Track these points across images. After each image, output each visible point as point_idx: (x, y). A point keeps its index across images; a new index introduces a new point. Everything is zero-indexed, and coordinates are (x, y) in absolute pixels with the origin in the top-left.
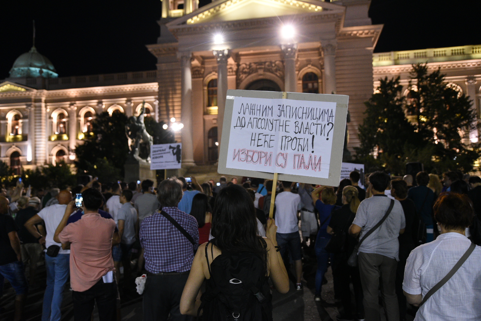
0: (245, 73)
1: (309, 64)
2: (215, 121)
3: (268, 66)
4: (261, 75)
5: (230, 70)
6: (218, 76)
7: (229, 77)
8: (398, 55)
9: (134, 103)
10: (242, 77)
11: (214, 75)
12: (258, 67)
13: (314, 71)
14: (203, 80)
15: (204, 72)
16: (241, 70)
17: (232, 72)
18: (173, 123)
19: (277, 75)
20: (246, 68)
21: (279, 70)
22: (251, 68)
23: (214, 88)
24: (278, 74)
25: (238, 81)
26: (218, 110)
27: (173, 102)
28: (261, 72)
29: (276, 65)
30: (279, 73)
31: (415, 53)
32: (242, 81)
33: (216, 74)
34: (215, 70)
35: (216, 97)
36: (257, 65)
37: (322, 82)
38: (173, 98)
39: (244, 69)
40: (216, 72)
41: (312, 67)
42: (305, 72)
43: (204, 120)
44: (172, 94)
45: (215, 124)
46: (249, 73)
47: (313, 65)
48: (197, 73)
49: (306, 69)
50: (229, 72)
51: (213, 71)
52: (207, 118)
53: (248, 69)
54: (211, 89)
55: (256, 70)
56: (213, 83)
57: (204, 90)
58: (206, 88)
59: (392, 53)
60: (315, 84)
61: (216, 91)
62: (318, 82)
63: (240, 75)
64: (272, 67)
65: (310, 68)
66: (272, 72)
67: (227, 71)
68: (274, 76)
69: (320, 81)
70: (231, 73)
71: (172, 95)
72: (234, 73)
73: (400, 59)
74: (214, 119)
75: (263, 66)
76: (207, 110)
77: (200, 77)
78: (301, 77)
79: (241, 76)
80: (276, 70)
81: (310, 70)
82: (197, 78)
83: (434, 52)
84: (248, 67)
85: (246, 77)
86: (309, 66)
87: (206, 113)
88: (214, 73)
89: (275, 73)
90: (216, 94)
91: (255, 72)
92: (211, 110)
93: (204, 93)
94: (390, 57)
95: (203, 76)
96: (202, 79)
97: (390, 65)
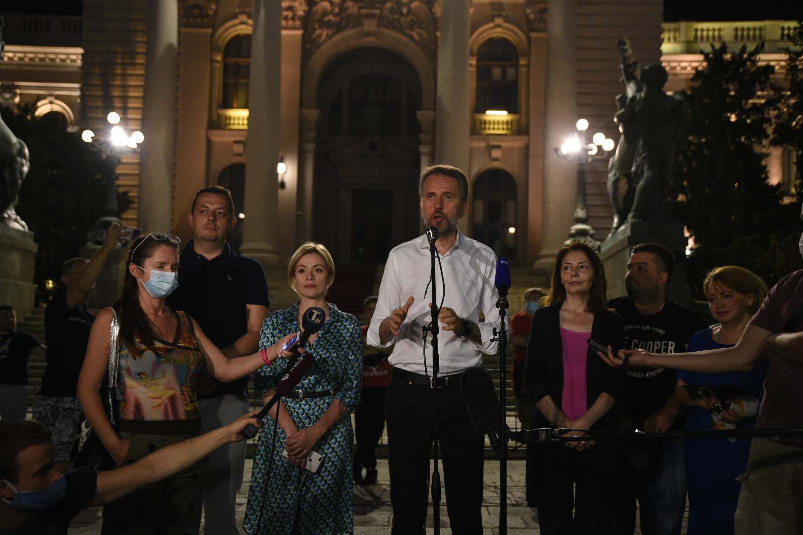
0: (328, 25)
1: (499, 16)
2: (238, 149)
3: (391, 10)
4: (369, 34)
5: (289, 14)
6: (255, 26)
7: (284, 32)
8: (696, 30)
9: (21, 95)
10: (320, 35)
11: (243, 23)
12: (363, 12)
13: (509, 36)
14: (213, 35)
15: (216, 11)
16: (318, 16)
17: (293, 19)
18: (113, 125)
19: (411, 37)
20: (332, 12)
21: (419, 27)
22: (344, 15)
23: (241, 61)
24: (416, 37)
25: (308, 46)
26: (249, 119)
27: (125, 87)
28: (370, 25)
29: (410, 12)
30: (418, 34)
31: (736, 29)
32: (318, 47)
33: (250, 22)
34: (248, 10)
35: (247, 86)
36: (360, 8)
37: (528, 66)
38: (124, 76)
39: (325, 13)
40: (249, 17)
41: (506, 25)
42: (487, 36)
43: (209, 143)
44: (124, 65)
45: (238, 155)
46: (338, 28)
47: (506, 20)
48: (196, 11)
49: (489, 29)
50: (286, 18)
51: (242, 13)
52: (218, 137)
53: (336, 15)
54: (232, 60)
55: (357, 21)
56: (240, 45)
57: (213, 61)
58: (219, 58)
59: (683, 25)
60: (511, 71)
61: (248, 67)
62: (516, 66)
63: (314, 30)
64: (402, 14)
65: (499, 26)
66: (401, 30)
67: (281, 15)
68: (405, 39)
69: (522, 62)
70: (290, 23)
71: (123, 69)
72: (298, 23)
73: (699, 40)
74: (236, 142)
75: (377, 12)
76: (219, 116)
77: (203, 26)
78: (476, 48)
79: (318, 32)
80: (412, 25)
81: (498, 33)
82: (195, 26)
83: (783, 29)
84: (337, 10)
85: (329, 37)
86: (498, 21)
87: (218, 124)
88: (243, 18)
89: (410, 32)
90: (247, 76)
91: (354, 26)
92: (230, 118)
93: (212, 69)
94: (677, 34)
95: (214, 23)
96: (210, 31)
97: (676, 53)
